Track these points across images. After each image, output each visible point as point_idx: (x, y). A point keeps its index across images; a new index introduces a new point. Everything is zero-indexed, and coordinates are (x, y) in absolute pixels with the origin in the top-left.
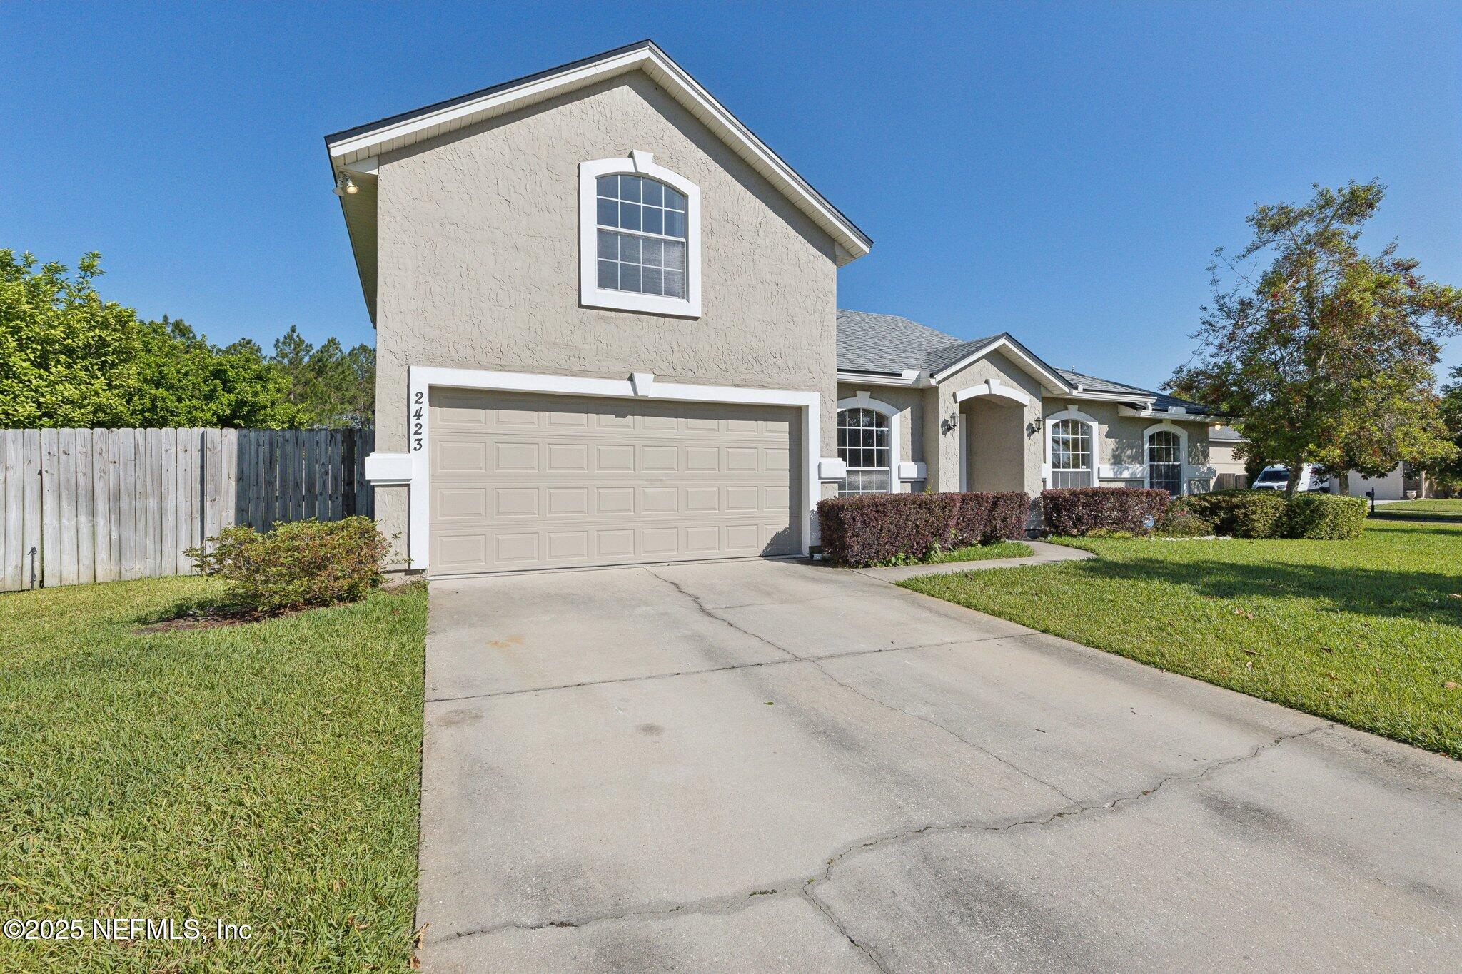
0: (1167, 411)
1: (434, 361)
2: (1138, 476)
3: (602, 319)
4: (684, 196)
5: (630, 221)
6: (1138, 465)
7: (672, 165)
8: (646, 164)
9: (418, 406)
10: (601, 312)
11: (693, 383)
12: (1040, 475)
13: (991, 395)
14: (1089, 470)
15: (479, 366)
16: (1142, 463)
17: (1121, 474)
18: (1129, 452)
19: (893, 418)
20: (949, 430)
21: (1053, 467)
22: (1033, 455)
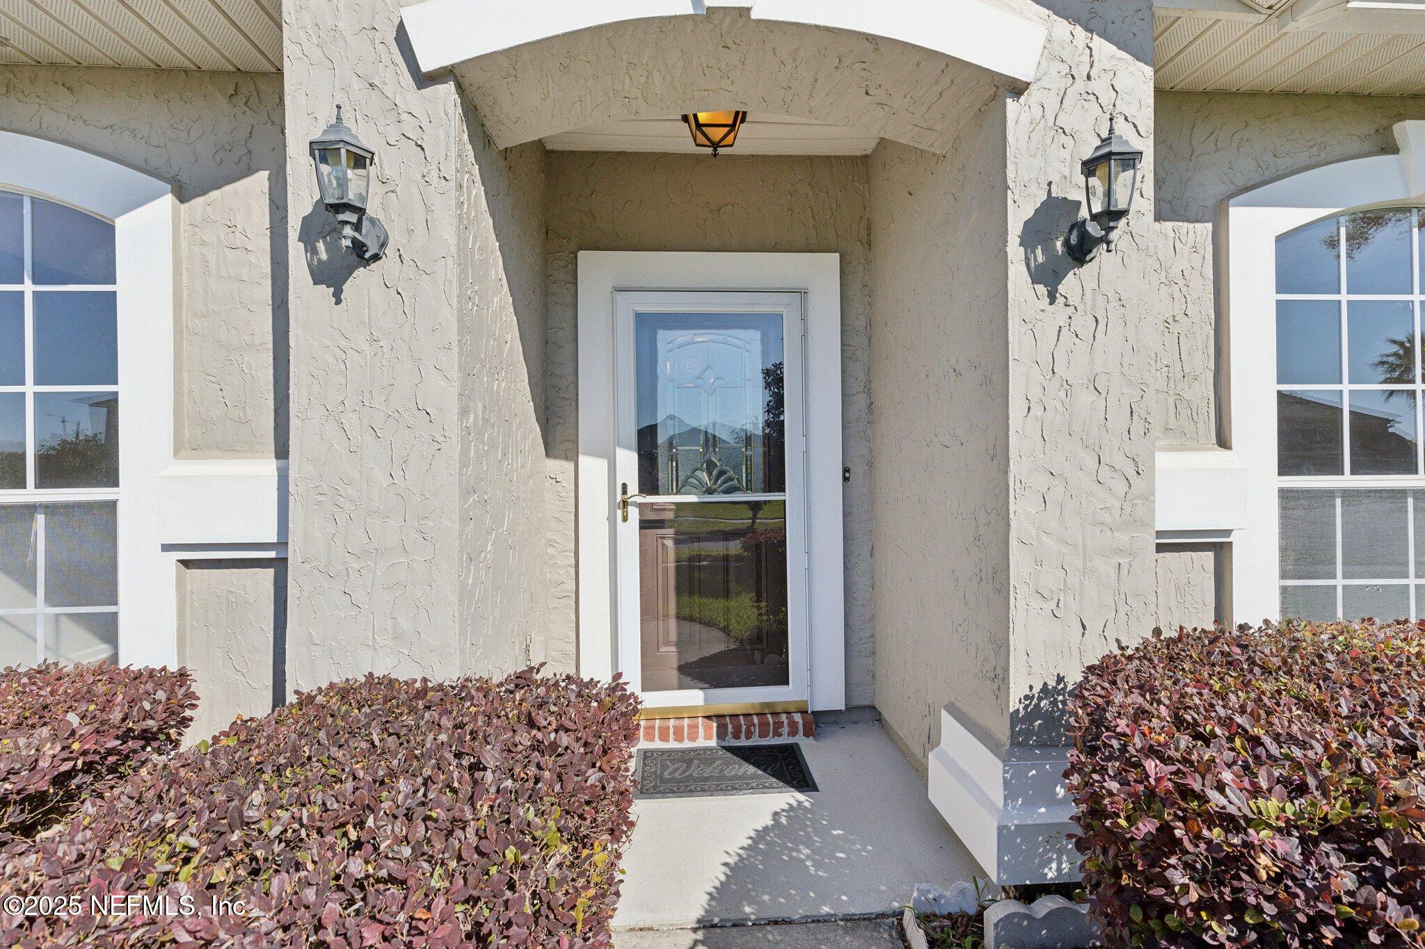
19: (124, 226)
20: (361, 255)
21: (1284, 469)
22: (1085, 398)
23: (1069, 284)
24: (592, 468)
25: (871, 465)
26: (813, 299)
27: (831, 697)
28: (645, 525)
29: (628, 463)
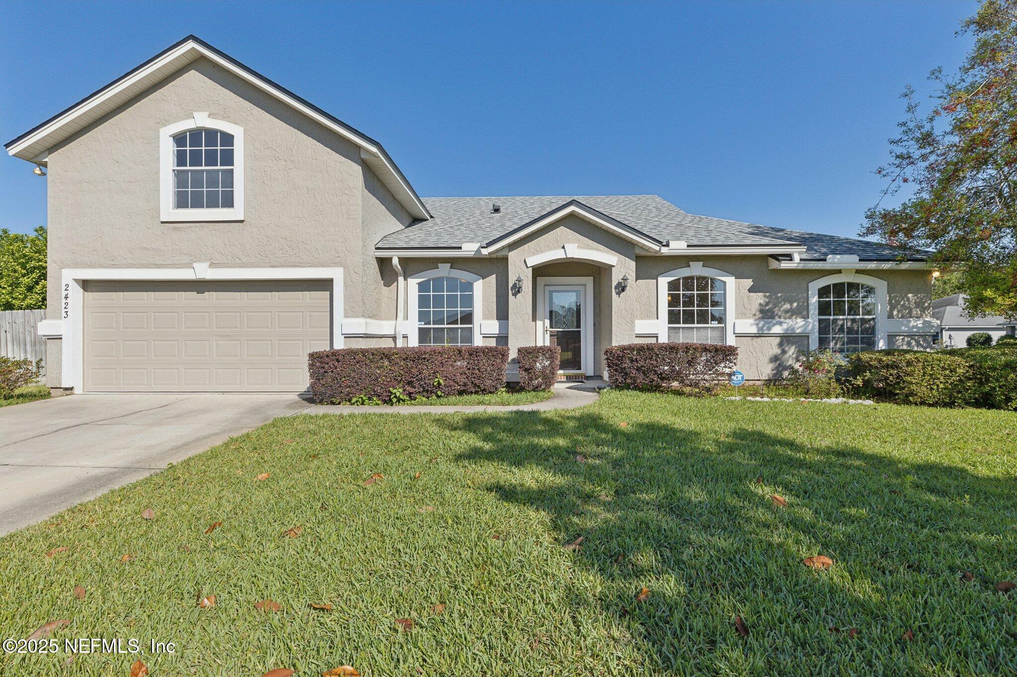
0: (825, 260)
1: (77, 265)
2: (798, 331)
3: (175, 229)
4: (231, 137)
5: (196, 161)
6: (799, 320)
7: (225, 118)
8: (202, 120)
9: (66, 292)
10: (176, 225)
11: (240, 267)
12: (634, 331)
13: (567, 258)
14: (723, 325)
15: (102, 266)
16: (806, 317)
17: (769, 329)
18: (787, 306)
19: (475, 284)
20: (519, 292)
21: (669, 323)
22: (624, 312)
23: (622, 295)
24: (539, 323)
25: (600, 323)
26: (587, 287)
27: (590, 373)
28: (551, 336)
29: (547, 322)
